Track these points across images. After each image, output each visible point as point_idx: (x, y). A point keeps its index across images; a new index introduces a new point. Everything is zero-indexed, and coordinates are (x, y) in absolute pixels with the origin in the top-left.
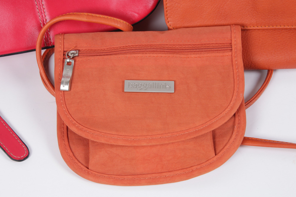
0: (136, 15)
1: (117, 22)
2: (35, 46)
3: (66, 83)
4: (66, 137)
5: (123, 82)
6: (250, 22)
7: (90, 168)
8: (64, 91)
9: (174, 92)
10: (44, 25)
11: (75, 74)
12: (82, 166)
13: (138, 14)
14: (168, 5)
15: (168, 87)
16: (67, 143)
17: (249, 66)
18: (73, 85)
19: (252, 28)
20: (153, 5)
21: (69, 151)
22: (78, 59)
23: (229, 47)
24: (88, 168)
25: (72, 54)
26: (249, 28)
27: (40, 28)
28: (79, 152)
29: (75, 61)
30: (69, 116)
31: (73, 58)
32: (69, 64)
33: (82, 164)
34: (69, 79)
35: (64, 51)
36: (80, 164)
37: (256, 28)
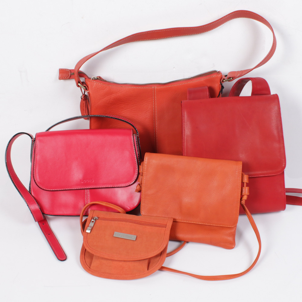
0: (129, 208)
1: (118, 208)
2: (80, 214)
3: (89, 230)
4: (84, 254)
5: (114, 233)
6: (178, 218)
7: (91, 267)
8: (88, 233)
9: (135, 240)
10: (87, 204)
11: (94, 227)
12: (88, 267)
13: (129, 207)
14: (143, 205)
15: (133, 237)
16: (84, 256)
17: (173, 238)
18: (92, 231)
19: (179, 221)
20: (137, 205)
21: (84, 259)
22: (97, 221)
23: (165, 226)
24: (90, 268)
25: (95, 218)
26: (178, 221)
27: (85, 205)
28: (88, 260)
29: (96, 221)
30: (87, 244)
31: (95, 220)
32: (93, 222)
33: (88, 266)
34: (91, 228)
35: (92, 217)
36: (87, 266)
37: (181, 221)
